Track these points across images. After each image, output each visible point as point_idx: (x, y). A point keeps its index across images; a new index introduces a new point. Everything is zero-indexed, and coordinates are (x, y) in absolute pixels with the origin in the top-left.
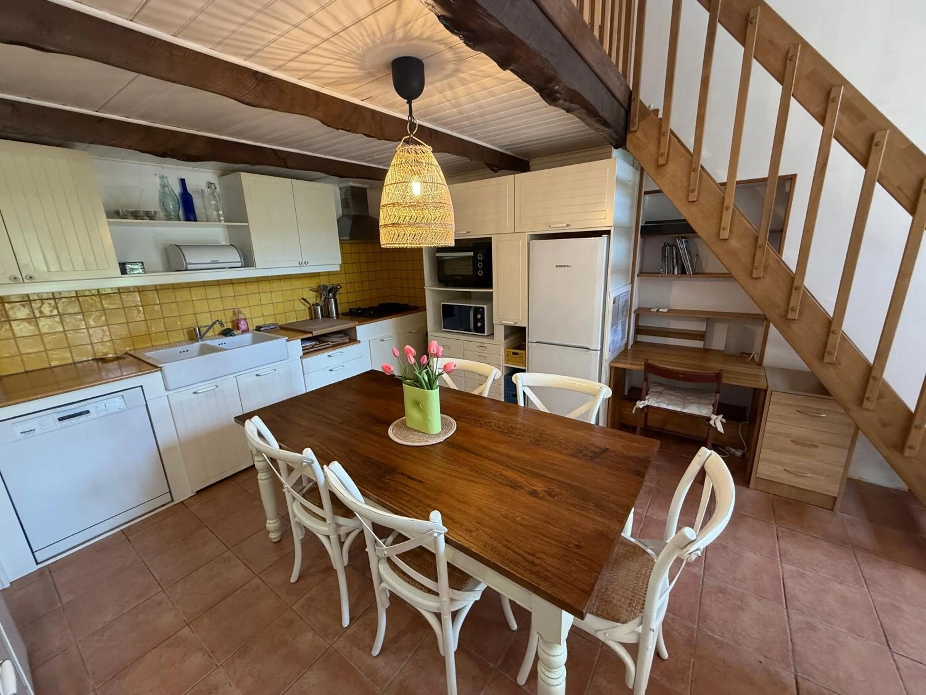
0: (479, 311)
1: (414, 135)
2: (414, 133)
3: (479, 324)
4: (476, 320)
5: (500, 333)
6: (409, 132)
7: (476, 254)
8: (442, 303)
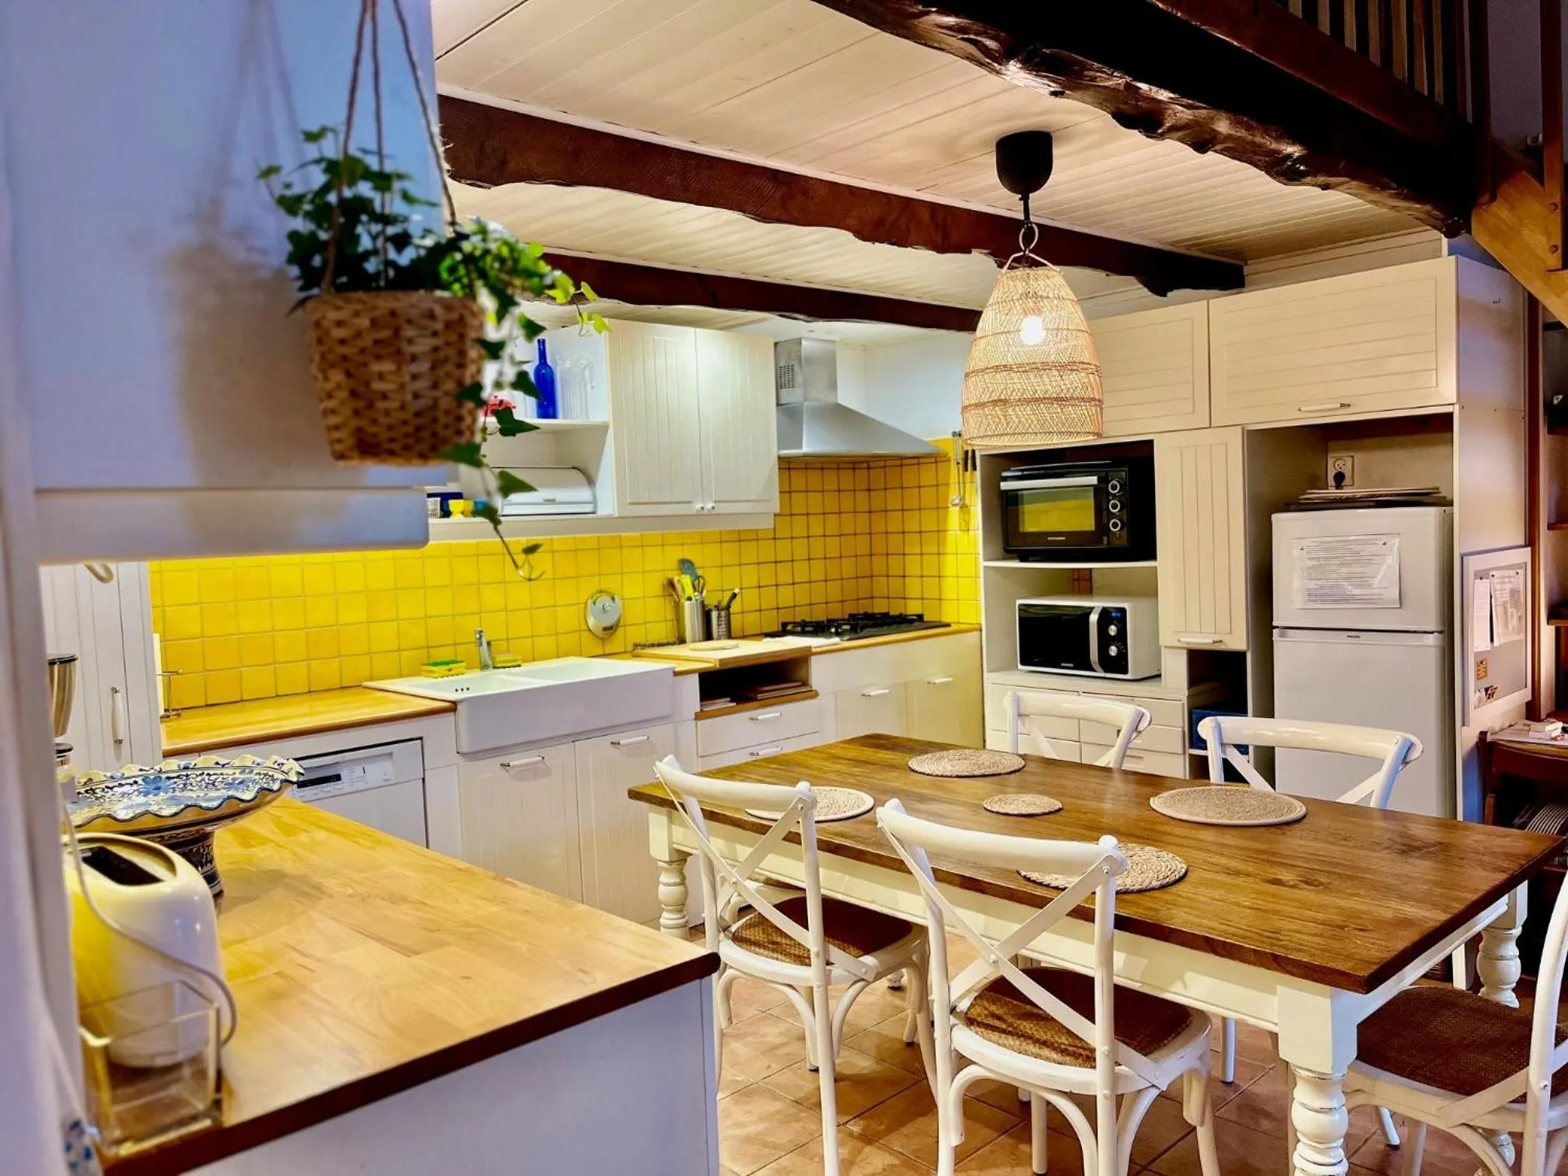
0: (1113, 617)
1: (1030, 251)
2: (1031, 247)
3: (1113, 651)
4: (1105, 640)
5: (1176, 670)
6: (1023, 248)
7: (1103, 480)
8: (1019, 602)
